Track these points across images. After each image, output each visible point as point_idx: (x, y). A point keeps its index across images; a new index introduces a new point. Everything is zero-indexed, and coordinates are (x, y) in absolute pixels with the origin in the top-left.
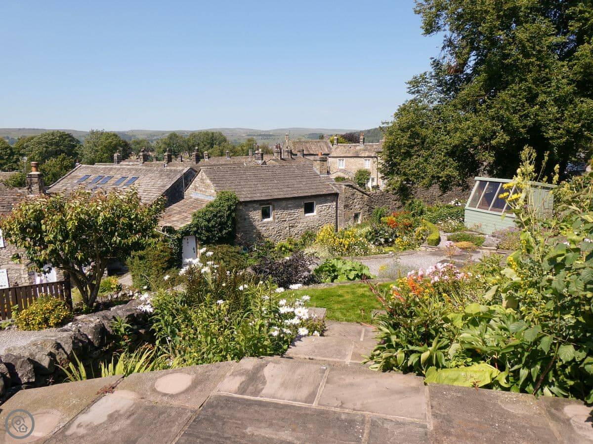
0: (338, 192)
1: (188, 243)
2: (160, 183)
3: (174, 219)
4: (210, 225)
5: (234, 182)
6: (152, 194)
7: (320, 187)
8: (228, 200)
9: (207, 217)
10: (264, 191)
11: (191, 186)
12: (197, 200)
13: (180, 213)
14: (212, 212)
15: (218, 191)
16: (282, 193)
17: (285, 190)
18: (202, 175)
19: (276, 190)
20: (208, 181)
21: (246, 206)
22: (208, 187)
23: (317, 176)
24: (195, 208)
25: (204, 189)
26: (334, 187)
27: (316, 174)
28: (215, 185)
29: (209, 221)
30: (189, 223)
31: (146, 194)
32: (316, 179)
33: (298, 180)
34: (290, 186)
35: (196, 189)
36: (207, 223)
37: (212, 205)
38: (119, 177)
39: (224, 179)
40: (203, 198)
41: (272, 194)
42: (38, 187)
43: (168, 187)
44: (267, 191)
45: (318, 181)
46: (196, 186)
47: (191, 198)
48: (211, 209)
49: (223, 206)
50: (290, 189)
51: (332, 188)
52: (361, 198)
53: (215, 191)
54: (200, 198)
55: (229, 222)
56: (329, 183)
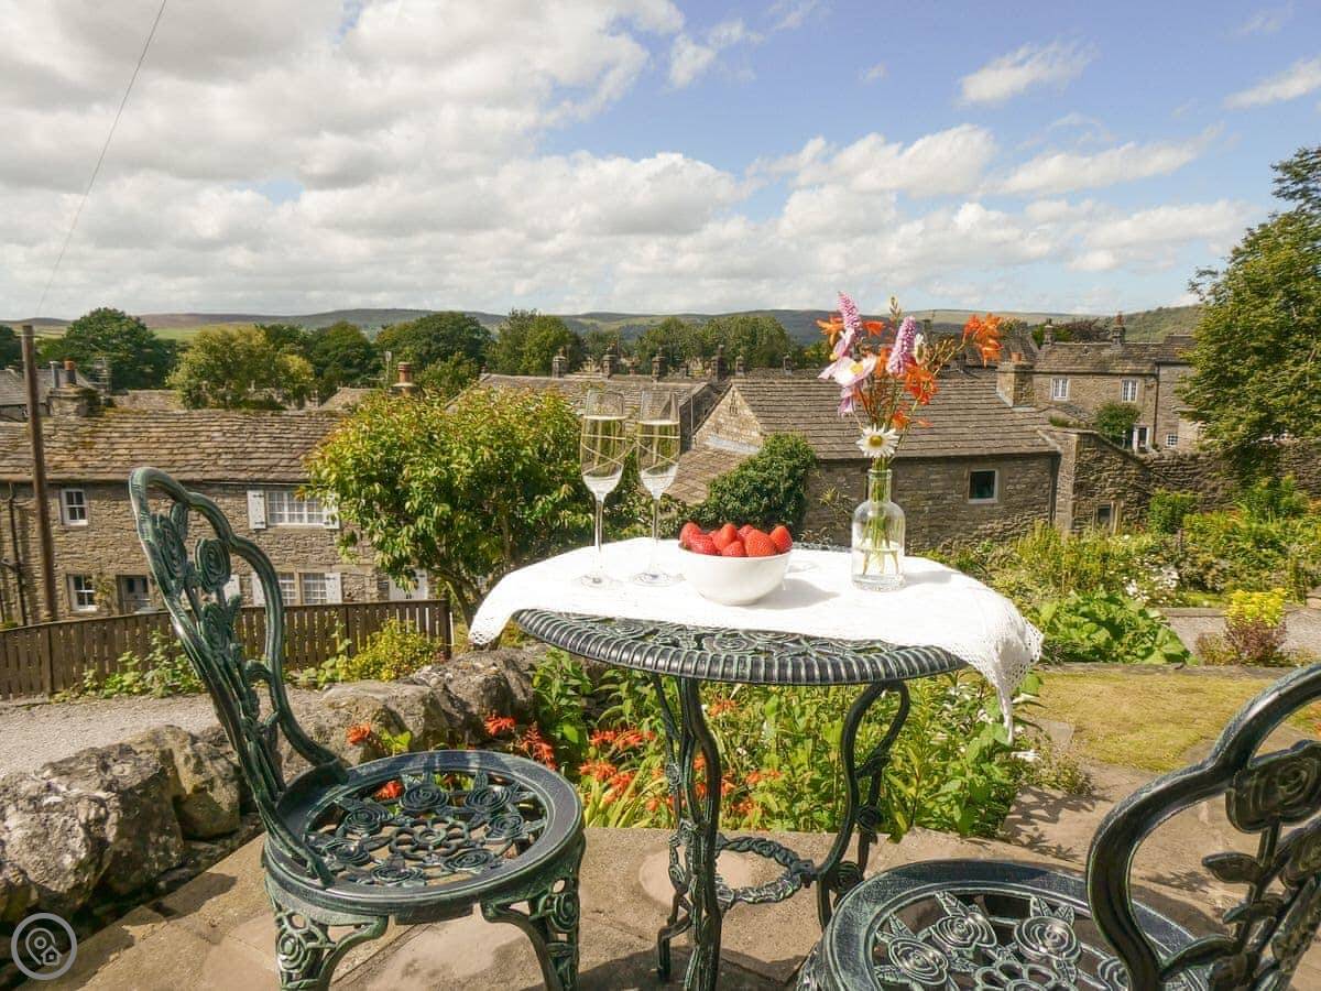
0: (1059, 448)
5: (805, 415)
7: (1013, 436)
8: (791, 455)
9: (741, 492)
11: (707, 422)
12: (720, 452)
13: (680, 479)
14: (752, 480)
15: (768, 434)
16: (916, 446)
17: (925, 438)
18: (733, 398)
20: (747, 412)
21: (828, 471)
22: (745, 423)
23: (1006, 411)
24: (713, 469)
25: (735, 430)
26: (1048, 439)
27: (1003, 406)
28: (761, 420)
29: (744, 499)
30: (700, 502)
32: (1003, 417)
33: (957, 418)
34: (937, 431)
35: (718, 428)
36: (738, 504)
37: (753, 464)
39: (782, 409)
40: (732, 449)
45: (1009, 423)
46: (718, 423)
47: (706, 448)
48: (751, 472)
49: (777, 468)
50: (936, 438)
51: (1044, 439)
52: (1120, 469)
53: (761, 434)
54: (727, 449)
55: (790, 508)
56: (1036, 427)
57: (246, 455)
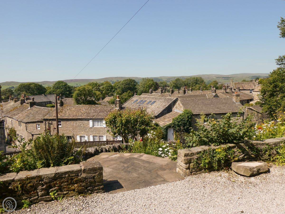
0: (244, 112)
1: (170, 131)
2: (164, 104)
3: (166, 120)
4: (179, 124)
5: (192, 105)
6: (160, 109)
7: (235, 109)
8: (188, 113)
9: (178, 121)
10: (205, 110)
11: (175, 106)
12: (176, 112)
13: (169, 118)
14: (180, 118)
15: (185, 109)
16: (214, 111)
17: (216, 110)
18: (179, 102)
19: (211, 110)
20: (181, 105)
21: (196, 116)
22: (181, 107)
23: (234, 104)
24: (175, 116)
25: (179, 108)
27: (234, 102)
28: (184, 106)
29: (179, 122)
30: (171, 122)
31: (158, 109)
32: (233, 105)
33: (223, 105)
35: (176, 108)
36: (178, 123)
37: (180, 115)
38: (149, 101)
39: (188, 104)
40: (179, 112)
41: (210, 111)
42: (118, 105)
43: (167, 106)
44: (207, 110)
45: (234, 106)
46: (176, 107)
47: (174, 111)
48: (180, 117)
49: (185, 116)
50: (219, 109)
51: (241, 109)
52: (257, 115)
53: (183, 109)
54: (178, 112)
55: (188, 123)
57: (89, 113)
